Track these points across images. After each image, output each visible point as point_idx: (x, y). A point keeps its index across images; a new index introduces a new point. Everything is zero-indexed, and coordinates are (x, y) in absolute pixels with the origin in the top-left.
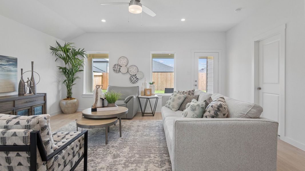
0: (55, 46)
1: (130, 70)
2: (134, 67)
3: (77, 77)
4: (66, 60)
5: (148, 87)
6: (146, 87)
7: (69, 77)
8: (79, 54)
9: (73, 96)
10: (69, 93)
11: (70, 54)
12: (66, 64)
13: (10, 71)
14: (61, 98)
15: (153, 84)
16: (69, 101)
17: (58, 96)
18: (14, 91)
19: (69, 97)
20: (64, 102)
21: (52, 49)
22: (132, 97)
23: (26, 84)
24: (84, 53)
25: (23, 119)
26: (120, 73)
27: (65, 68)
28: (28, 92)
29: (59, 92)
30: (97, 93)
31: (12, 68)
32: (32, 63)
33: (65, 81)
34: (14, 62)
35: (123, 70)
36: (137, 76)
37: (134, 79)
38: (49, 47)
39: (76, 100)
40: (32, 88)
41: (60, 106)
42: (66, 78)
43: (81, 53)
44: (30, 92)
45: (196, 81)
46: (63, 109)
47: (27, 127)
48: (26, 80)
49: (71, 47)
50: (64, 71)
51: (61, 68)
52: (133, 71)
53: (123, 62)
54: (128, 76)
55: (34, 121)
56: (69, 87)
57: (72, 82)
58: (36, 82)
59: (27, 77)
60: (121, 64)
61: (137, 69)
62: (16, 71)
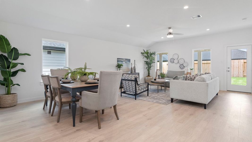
0: (143, 52)
1: (179, 61)
2: (182, 60)
3: (152, 66)
4: (147, 57)
5: (189, 72)
6: (188, 71)
7: (149, 66)
8: (153, 54)
9: (150, 75)
10: (149, 74)
11: (149, 55)
12: (147, 59)
13: (128, 64)
14: (145, 76)
15: (192, 69)
16: (149, 78)
17: (144, 75)
18: (130, 71)
19: (149, 76)
20: (147, 78)
21: (142, 53)
22: (177, 76)
23: (133, 69)
24: (156, 53)
25: (134, 75)
26: (174, 63)
27: (147, 61)
28: (133, 72)
29: (144, 73)
30: (156, 73)
31: (129, 63)
32: (135, 60)
33: (147, 68)
34: (129, 60)
35: (176, 61)
36: (183, 64)
37: (182, 67)
38: (140, 53)
39: (152, 77)
40: (135, 70)
41: (145, 79)
42: (147, 66)
43: (154, 54)
44: (134, 72)
45: (229, 68)
46: (146, 81)
47: (134, 77)
48: (133, 67)
49: (149, 51)
50: (147, 63)
51: (145, 62)
52: (181, 62)
53: (176, 57)
54: (179, 65)
55: (136, 76)
56: (148, 70)
57: (150, 68)
58: (136, 68)
59: (133, 66)
60: (174, 58)
61: (184, 61)
62: (130, 64)
